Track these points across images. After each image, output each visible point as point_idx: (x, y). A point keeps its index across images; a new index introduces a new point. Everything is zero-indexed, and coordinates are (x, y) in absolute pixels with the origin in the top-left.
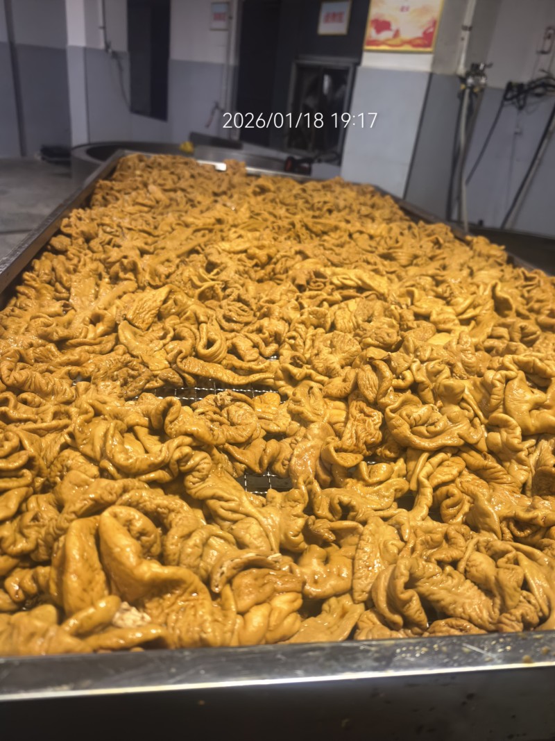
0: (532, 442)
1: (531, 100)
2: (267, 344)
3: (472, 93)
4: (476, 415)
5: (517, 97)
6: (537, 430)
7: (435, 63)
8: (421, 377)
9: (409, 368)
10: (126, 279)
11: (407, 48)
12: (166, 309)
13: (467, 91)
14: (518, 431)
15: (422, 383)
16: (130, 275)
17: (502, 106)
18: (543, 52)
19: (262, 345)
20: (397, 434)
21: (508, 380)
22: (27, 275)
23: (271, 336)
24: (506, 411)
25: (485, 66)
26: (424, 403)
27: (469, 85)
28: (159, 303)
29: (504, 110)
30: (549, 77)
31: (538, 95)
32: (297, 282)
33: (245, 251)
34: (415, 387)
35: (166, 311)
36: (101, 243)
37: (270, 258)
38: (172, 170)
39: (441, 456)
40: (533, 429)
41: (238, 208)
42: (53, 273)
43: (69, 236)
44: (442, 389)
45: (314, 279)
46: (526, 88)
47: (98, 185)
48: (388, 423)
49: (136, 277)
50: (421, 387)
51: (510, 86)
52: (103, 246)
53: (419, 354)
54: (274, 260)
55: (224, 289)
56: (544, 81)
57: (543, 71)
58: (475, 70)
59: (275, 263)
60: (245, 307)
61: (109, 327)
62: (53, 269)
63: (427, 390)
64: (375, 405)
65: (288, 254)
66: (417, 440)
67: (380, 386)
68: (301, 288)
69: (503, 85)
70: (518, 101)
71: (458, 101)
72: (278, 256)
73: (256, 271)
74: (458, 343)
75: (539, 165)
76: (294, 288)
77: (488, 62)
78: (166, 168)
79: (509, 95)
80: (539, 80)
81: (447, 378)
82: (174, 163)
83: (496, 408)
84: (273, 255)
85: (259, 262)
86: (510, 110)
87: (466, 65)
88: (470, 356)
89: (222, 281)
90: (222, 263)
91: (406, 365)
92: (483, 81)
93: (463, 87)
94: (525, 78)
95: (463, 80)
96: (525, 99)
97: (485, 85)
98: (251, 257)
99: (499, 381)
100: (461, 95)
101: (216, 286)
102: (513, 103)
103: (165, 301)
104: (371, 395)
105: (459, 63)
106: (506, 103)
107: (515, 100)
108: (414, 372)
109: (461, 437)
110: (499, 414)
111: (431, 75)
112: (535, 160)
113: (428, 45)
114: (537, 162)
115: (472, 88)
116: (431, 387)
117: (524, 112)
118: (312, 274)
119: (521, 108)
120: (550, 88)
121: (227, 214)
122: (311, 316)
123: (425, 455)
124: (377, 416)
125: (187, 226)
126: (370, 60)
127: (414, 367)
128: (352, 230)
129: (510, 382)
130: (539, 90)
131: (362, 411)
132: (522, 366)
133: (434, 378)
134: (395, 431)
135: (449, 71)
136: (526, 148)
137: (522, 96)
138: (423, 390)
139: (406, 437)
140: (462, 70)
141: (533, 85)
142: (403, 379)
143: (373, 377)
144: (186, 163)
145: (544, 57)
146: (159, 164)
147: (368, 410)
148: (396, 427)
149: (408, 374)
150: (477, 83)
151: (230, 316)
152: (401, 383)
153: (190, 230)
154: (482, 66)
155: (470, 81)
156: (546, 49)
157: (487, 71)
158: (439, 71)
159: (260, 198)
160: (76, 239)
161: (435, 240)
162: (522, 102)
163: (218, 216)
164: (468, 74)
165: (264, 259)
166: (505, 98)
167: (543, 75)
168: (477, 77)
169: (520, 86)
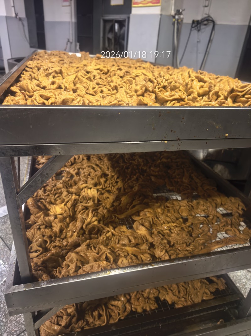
0: (201, 98)
1: (203, 27)
2: (113, 90)
3: (178, 23)
4: (184, 93)
5: (196, 26)
6: (202, 93)
7: (162, 10)
8: (166, 84)
9: (162, 82)
10: (58, 76)
11: (150, 4)
12: (76, 81)
13: (176, 22)
14: (196, 93)
15: (166, 86)
16: (59, 75)
17: (191, 30)
18: (206, 6)
19: (112, 90)
20: (160, 98)
21: (192, 80)
22: (22, 75)
23: (114, 87)
24: (192, 89)
25: (182, 10)
26: (167, 91)
27: (176, 19)
28: (73, 79)
29: (192, 32)
30: (209, 16)
31: (205, 25)
32: (120, 75)
33: (99, 69)
34: (164, 87)
35: (76, 82)
36: (44, 70)
37: (108, 71)
38: (60, 56)
39: (173, 102)
40: (201, 93)
41: (91, 61)
42: (30, 76)
43: (31, 68)
44: (173, 87)
45: (126, 74)
46: (200, 22)
47: (33, 58)
48: (157, 96)
49: (62, 75)
50: (166, 87)
51: (193, 22)
52: (44, 71)
53: (164, 78)
54: (110, 72)
55: (94, 78)
56: (207, 18)
57: (206, 14)
58: (178, 12)
59: (111, 72)
60: (103, 81)
61: (58, 86)
62: (30, 75)
63: (168, 88)
64: (153, 92)
65: (115, 70)
66: (167, 98)
67: (153, 86)
68: (121, 77)
69: (191, 22)
70: (198, 28)
71: (172, 26)
72: (111, 71)
73: (104, 76)
74: (177, 77)
75: (208, 54)
76: (118, 77)
77: (183, 9)
78: (57, 55)
79: (194, 25)
80: (205, 18)
81: (174, 83)
82: (59, 54)
83: (190, 89)
84: (109, 70)
85: (104, 72)
86: (195, 32)
87: (174, 10)
88: (181, 81)
89: (93, 75)
90: (91, 71)
91: (161, 81)
92: (182, 16)
93: (174, 20)
94: (199, 18)
95: (174, 17)
96: (200, 26)
97: (183, 18)
98: (101, 71)
99: (190, 81)
100: (174, 24)
101: (91, 77)
102: (195, 29)
103: (75, 79)
104: (151, 89)
105: (171, 10)
106: (193, 29)
107: (196, 27)
108: (164, 83)
109: (179, 96)
110: (191, 90)
111: (161, 15)
112: (206, 52)
113: (159, 3)
114: (207, 53)
115: (178, 20)
116: (170, 87)
117: (200, 32)
118: (125, 72)
119: (199, 31)
120: (210, 21)
121: (88, 63)
122: (127, 81)
123: (169, 102)
124: (154, 95)
125: (72, 67)
126: (135, 11)
127: (164, 81)
128: (136, 66)
129: (193, 81)
130: (205, 22)
131: (149, 94)
132: (197, 77)
133: (170, 85)
134: (159, 97)
135: (168, 14)
136: (202, 47)
137: (199, 26)
138: (167, 88)
139: (163, 98)
140: (173, 13)
141: (203, 21)
142: (160, 85)
143: (151, 84)
144: (64, 54)
145: (206, 8)
146: (54, 54)
147: (150, 94)
148: (159, 96)
149: (162, 84)
150: (180, 18)
151: (99, 83)
152: (160, 86)
153: (75, 68)
154: (181, 11)
155: (177, 17)
156: (207, 5)
157: (183, 13)
158: (164, 13)
159: (99, 60)
160: (34, 68)
161: (168, 68)
162: (199, 28)
163: (84, 64)
164: (176, 14)
165: (106, 71)
166: (192, 27)
167: (206, 16)
168: (179, 16)
169: (198, 21)
